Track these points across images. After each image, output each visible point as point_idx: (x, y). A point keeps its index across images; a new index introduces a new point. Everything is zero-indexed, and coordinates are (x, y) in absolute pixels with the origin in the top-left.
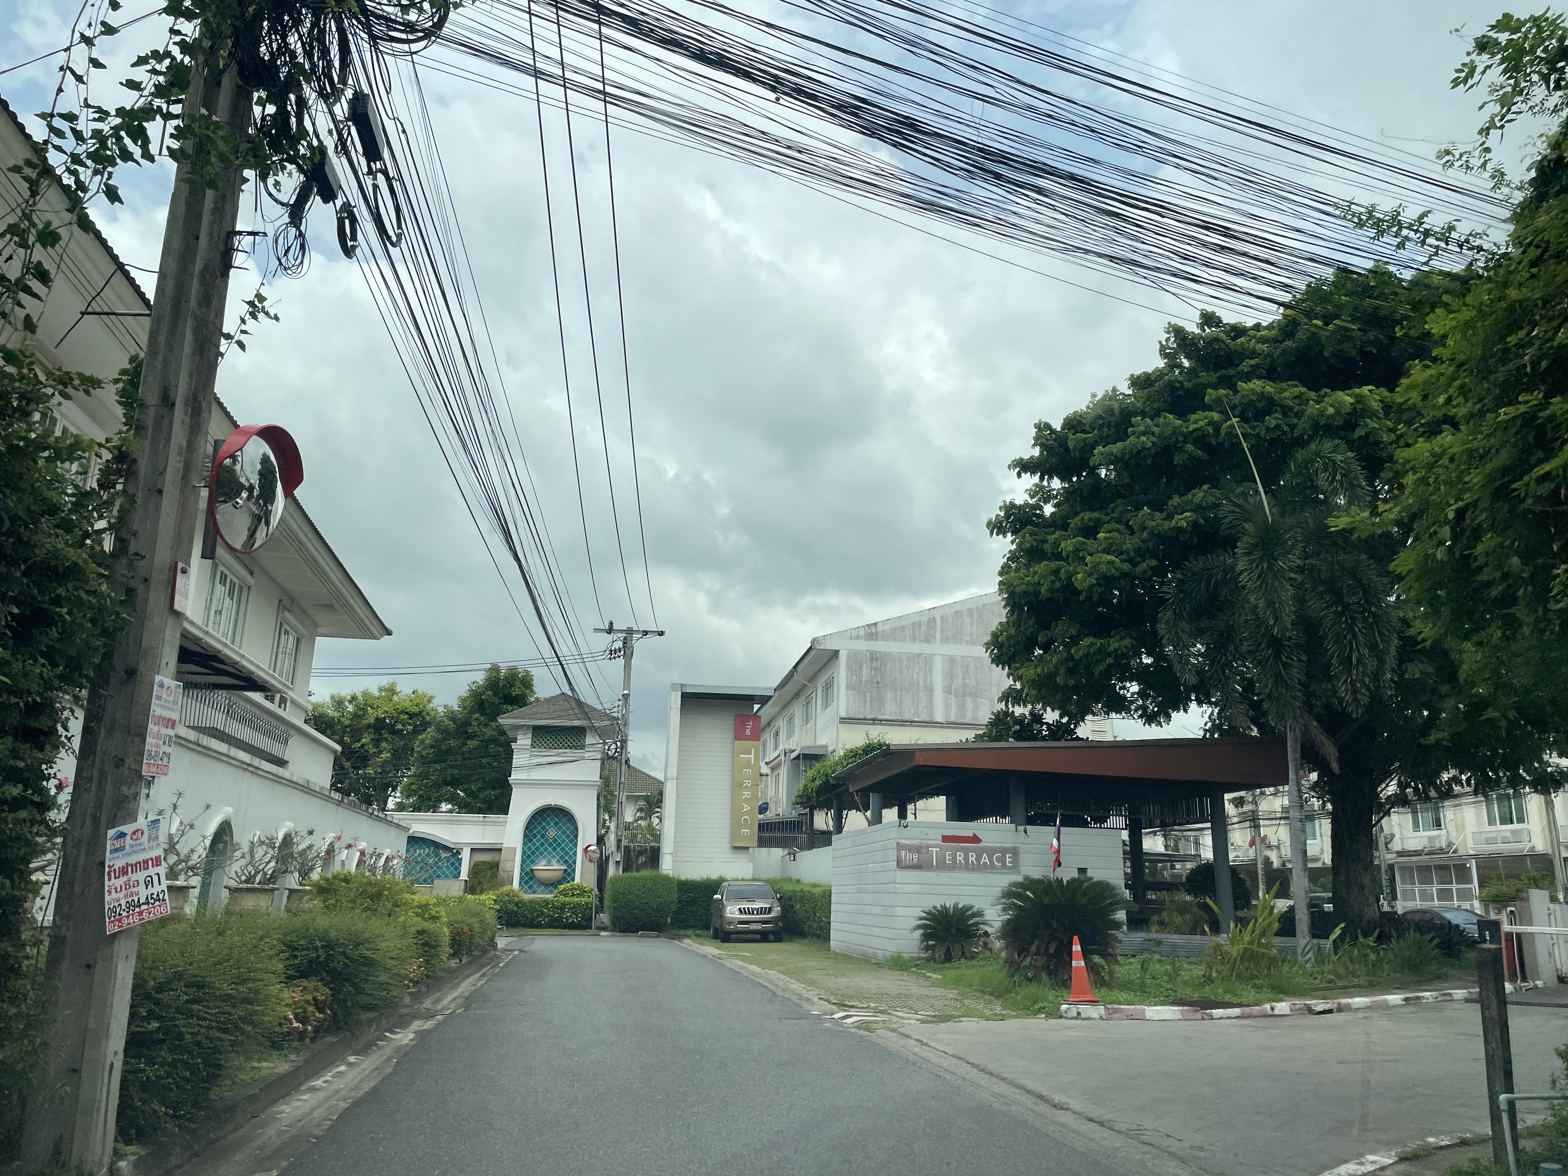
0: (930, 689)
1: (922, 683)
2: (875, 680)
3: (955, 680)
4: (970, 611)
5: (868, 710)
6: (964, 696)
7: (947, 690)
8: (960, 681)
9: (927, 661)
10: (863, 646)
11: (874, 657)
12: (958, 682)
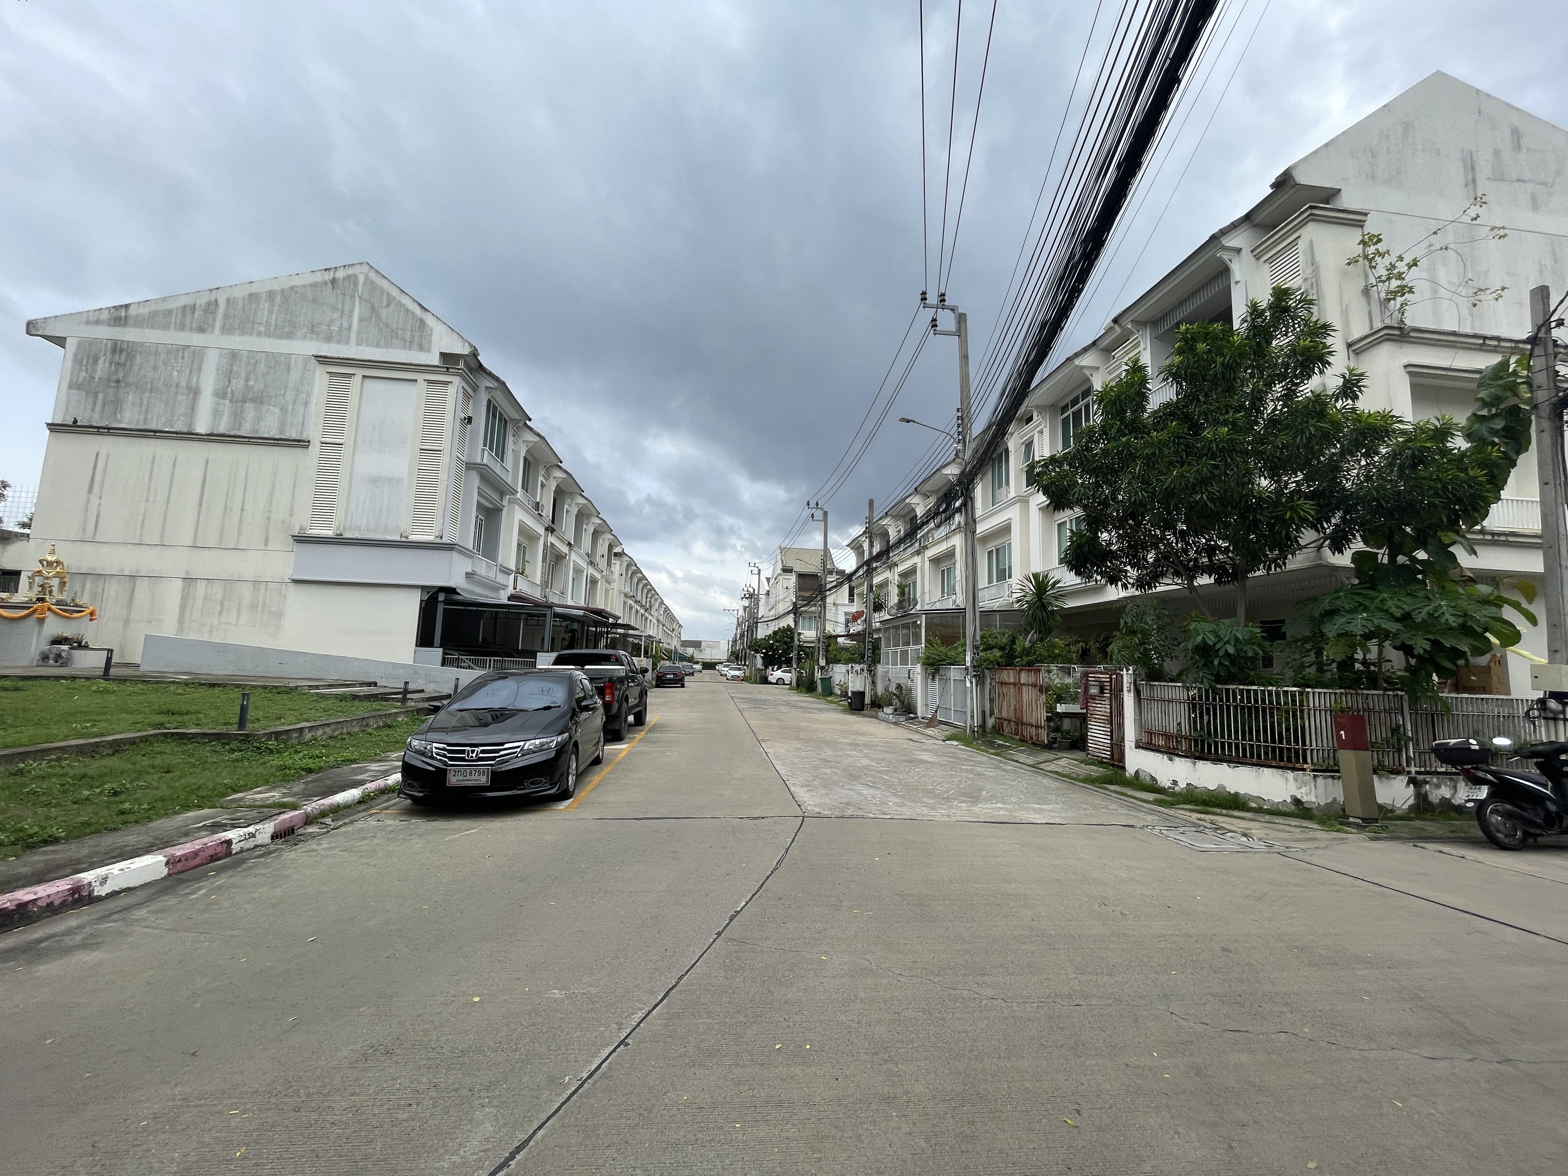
0: (195, 392)
1: (183, 384)
2: (114, 378)
3: (234, 382)
4: (271, 295)
5: (96, 416)
6: (244, 401)
7: (221, 394)
8: (242, 382)
9: (197, 356)
10: (105, 333)
11: (117, 348)
12: (238, 384)
